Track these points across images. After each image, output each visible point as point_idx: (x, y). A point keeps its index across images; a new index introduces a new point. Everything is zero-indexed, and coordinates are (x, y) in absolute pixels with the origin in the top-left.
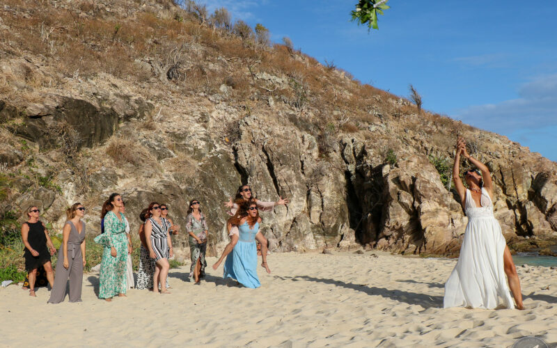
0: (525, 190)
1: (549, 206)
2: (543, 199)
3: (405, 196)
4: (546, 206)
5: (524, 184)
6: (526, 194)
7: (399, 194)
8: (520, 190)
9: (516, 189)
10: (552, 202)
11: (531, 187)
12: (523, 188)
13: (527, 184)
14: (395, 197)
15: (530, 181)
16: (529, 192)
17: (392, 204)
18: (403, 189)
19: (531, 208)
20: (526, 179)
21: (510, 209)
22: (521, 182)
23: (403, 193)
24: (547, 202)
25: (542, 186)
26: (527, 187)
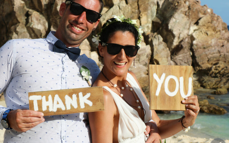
0: (150, 20)
1: (176, 42)
2: (170, 32)
3: (37, 19)
4: (173, 41)
5: (149, 11)
6: (150, 25)
7: (28, 15)
8: (144, 19)
9: (139, 18)
10: (179, 38)
11: (157, 16)
12: (148, 18)
13: (152, 12)
14: (22, 19)
15: (155, 8)
16: (153, 23)
17: (18, 29)
18: (34, 8)
19: (159, 44)
20: (152, 5)
21: (147, 44)
22: (146, 9)
23: (35, 14)
24: (174, 36)
25: (171, 16)
26: (152, 16)
